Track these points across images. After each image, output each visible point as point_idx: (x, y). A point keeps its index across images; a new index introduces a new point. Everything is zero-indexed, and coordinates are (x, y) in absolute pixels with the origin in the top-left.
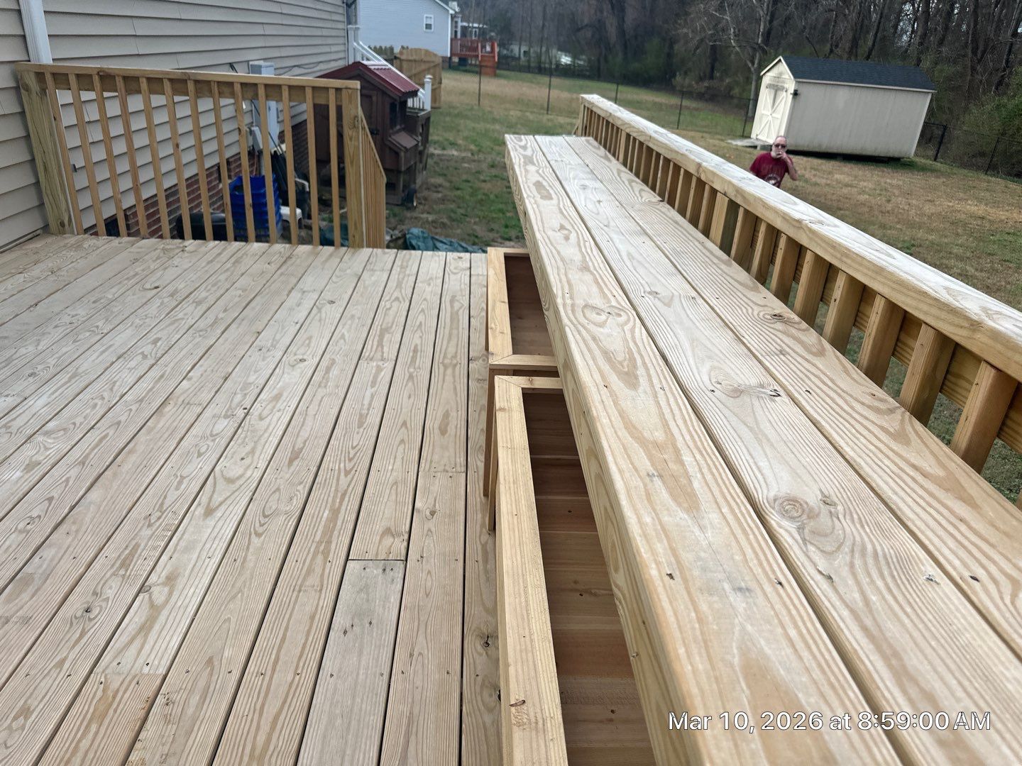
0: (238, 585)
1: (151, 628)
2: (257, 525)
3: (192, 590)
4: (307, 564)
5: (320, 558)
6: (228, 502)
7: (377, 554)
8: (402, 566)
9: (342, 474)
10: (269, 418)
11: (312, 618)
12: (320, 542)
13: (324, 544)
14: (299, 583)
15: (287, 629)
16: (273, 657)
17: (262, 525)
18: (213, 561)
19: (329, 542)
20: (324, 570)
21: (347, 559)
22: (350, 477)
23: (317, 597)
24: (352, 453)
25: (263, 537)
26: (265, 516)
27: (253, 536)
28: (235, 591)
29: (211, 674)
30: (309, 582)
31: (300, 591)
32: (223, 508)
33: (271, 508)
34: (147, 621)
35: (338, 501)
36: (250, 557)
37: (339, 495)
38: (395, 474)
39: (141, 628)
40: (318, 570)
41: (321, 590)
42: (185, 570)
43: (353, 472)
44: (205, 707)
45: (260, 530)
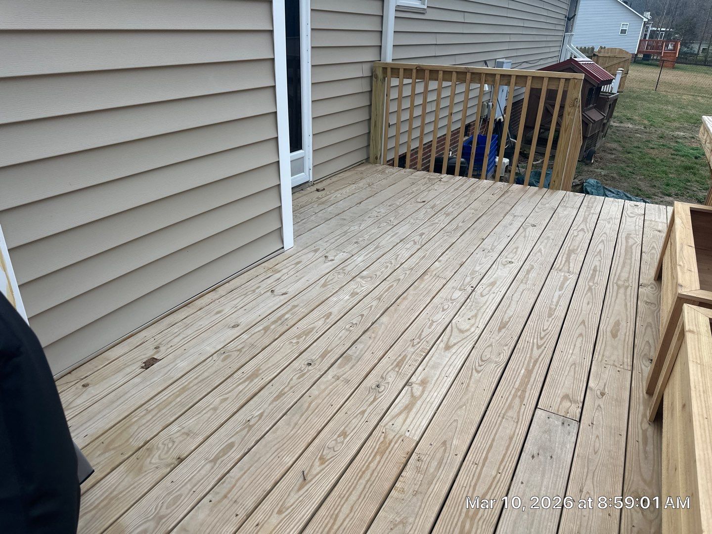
0: (464, 400)
1: (411, 410)
2: (477, 365)
3: (435, 394)
4: (509, 401)
5: (517, 400)
6: (460, 344)
7: (558, 411)
8: (577, 425)
9: (535, 347)
10: (487, 296)
11: (511, 439)
12: (518, 390)
13: (520, 392)
14: (503, 412)
15: (493, 440)
16: (484, 455)
17: (480, 366)
18: (449, 379)
19: (524, 391)
20: (520, 409)
21: (536, 407)
22: (540, 350)
23: (514, 426)
24: (543, 334)
25: (481, 373)
26: (482, 361)
27: (474, 371)
28: (461, 404)
29: (445, 451)
30: (510, 413)
31: (503, 418)
32: (456, 347)
33: (486, 356)
34: (410, 404)
35: (531, 365)
36: (471, 384)
37: (533, 361)
38: (574, 357)
39: (406, 407)
40: (516, 408)
41: (517, 422)
42: (432, 380)
43: (543, 347)
44: (440, 472)
45: (479, 369)
